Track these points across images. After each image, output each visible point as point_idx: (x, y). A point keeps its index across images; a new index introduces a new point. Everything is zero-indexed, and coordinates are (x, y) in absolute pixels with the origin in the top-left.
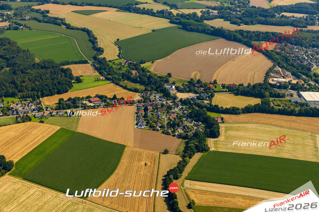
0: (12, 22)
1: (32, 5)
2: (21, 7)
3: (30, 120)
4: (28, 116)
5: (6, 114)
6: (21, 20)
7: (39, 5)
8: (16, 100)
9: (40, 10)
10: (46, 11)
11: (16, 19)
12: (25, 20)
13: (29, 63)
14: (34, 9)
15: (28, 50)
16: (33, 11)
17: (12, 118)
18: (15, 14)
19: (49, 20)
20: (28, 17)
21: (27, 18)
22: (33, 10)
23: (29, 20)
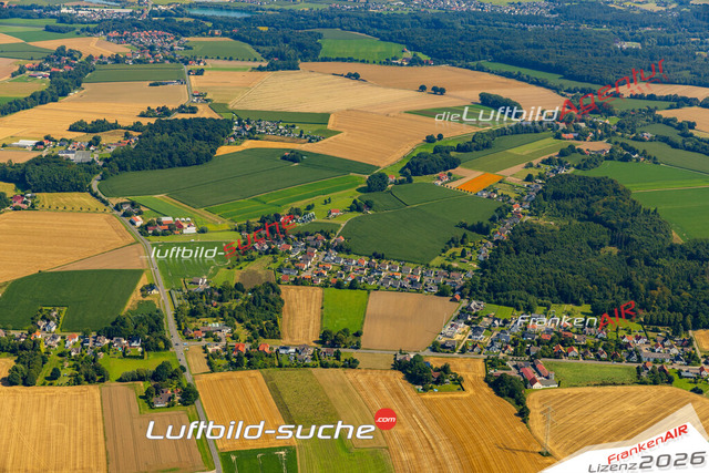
0: (616, 143)
1: (656, 108)
2: (633, 111)
3: (670, 381)
4: (665, 371)
5: (613, 357)
6: (634, 139)
7: (671, 107)
8: (635, 327)
9: (674, 120)
10: (689, 123)
11: (622, 136)
12: (643, 140)
13: (661, 243)
14: (660, 116)
15: (655, 211)
16: (659, 122)
17: (629, 369)
18: (621, 126)
19: (697, 144)
20: (650, 135)
21: (648, 135)
22: (658, 120)
23: (651, 140)
